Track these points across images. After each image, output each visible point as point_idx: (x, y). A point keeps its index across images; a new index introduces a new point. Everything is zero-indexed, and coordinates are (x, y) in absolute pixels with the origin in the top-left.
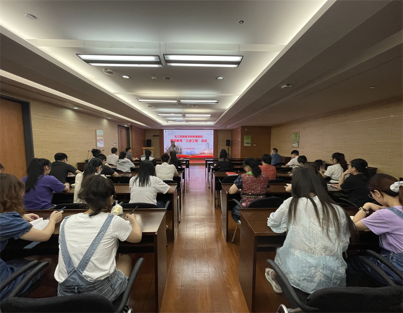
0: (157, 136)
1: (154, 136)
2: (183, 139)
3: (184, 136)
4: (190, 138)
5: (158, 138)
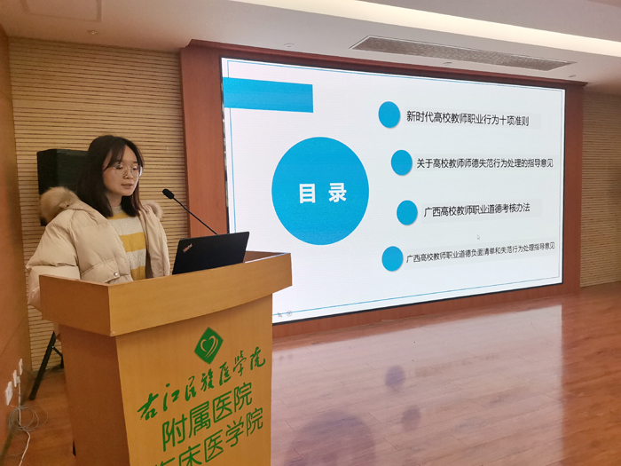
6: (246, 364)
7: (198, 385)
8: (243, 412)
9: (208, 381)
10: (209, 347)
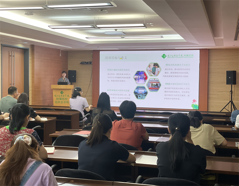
0: (87, 63)
1: (82, 63)
5: (90, 67)
6: (67, 96)
7: (60, 96)
8: (66, 101)
9: (61, 96)
10: (62, 93)
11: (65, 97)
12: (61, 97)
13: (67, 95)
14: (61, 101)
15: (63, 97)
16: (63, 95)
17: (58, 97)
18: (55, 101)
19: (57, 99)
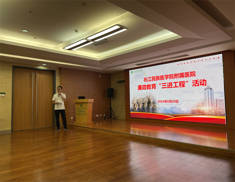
0: (122, 82)
1: (118, 82)
2: (157, 82)
3: (158, 78)
4: (169, 81)
8: (84, 113)
9: (81, 108)
10: (81, 106)
11: (84, 110)
12: (81, 110)
13: (85, 108)
14: (80, 113)
15: (82, 110)
16: (82, 108)
17: (79, 110)
18: (77, 113)
19: (78, 111)
